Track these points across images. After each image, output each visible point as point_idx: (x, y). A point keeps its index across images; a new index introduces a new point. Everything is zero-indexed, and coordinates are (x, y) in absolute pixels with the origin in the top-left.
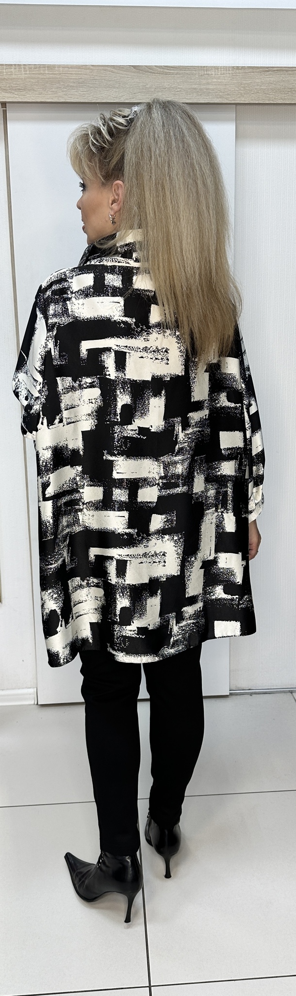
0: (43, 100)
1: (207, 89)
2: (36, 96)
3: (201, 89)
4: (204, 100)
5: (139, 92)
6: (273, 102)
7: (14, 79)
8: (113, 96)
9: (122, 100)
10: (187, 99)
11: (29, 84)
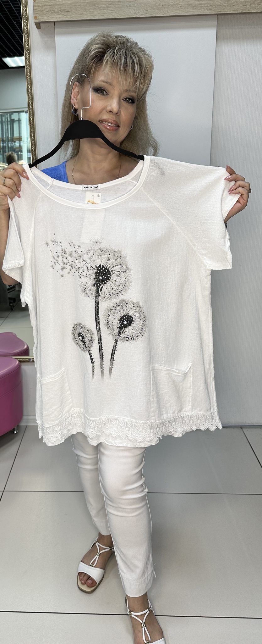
0: (83, 19)
1: (200, 4)
2: (79, 15)
3: (196, 5)
4: (198, 12)
5: (151, 9)
6: (248, 11)
7: (64, 4)
8: (133, 13)
9: (139, 16)
10: (186, 12)
11: (74, 7)
